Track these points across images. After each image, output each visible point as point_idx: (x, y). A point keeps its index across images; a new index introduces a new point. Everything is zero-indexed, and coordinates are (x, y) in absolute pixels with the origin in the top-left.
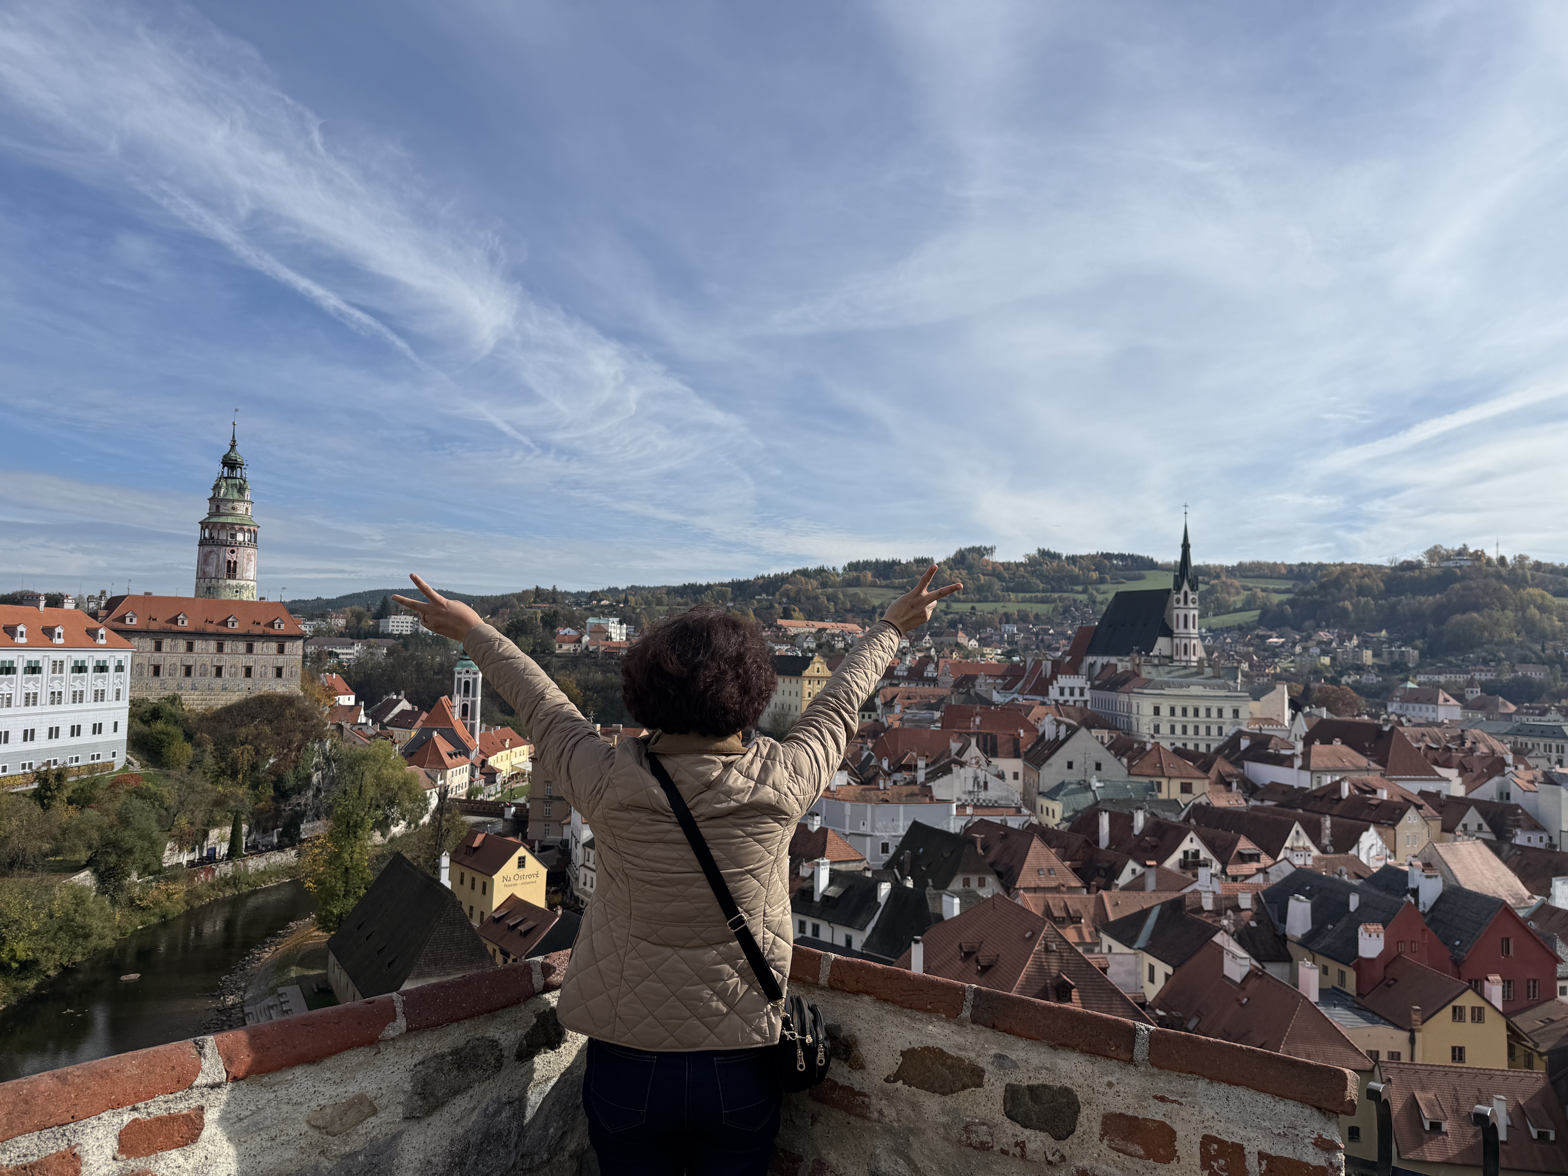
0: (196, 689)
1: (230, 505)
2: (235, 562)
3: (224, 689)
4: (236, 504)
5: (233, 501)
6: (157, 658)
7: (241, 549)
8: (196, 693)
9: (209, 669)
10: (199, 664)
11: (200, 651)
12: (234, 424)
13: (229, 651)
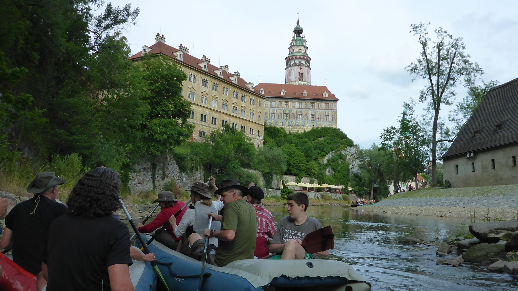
0: (290, 126)
1: (299, 48)
2: (302, 73)
3: (303, 126)
4: (301, 48)
5: (300, 46)
6: (273, 110)
7: (304, 68)
8: (290, 127)
9: (296, 116)
10: (291, 113)
11: (291, 107)
12: (298, 14)
13: (304, 107)
